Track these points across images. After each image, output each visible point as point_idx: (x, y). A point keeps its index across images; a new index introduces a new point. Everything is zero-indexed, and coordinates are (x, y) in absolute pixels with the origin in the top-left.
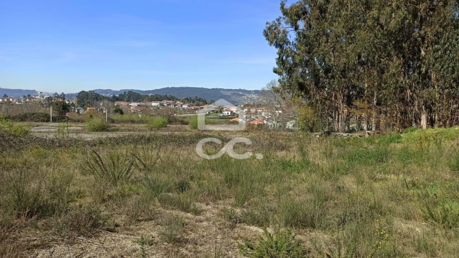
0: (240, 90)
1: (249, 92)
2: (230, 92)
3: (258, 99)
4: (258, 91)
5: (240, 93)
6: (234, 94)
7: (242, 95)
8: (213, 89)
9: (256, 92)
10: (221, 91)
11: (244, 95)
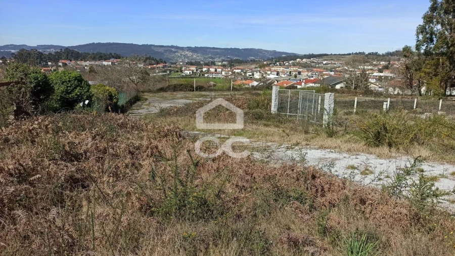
0: (172, 47)
1: (182, 49)
2: (162, 49)
3: (192, 56)
4: (190, 47)
5: (173, 50)
6: (167, 50)
7: (175, 52)
8: (143, 45)
9: (189, 49)
10: (153, 48)
11: (177, 52)
